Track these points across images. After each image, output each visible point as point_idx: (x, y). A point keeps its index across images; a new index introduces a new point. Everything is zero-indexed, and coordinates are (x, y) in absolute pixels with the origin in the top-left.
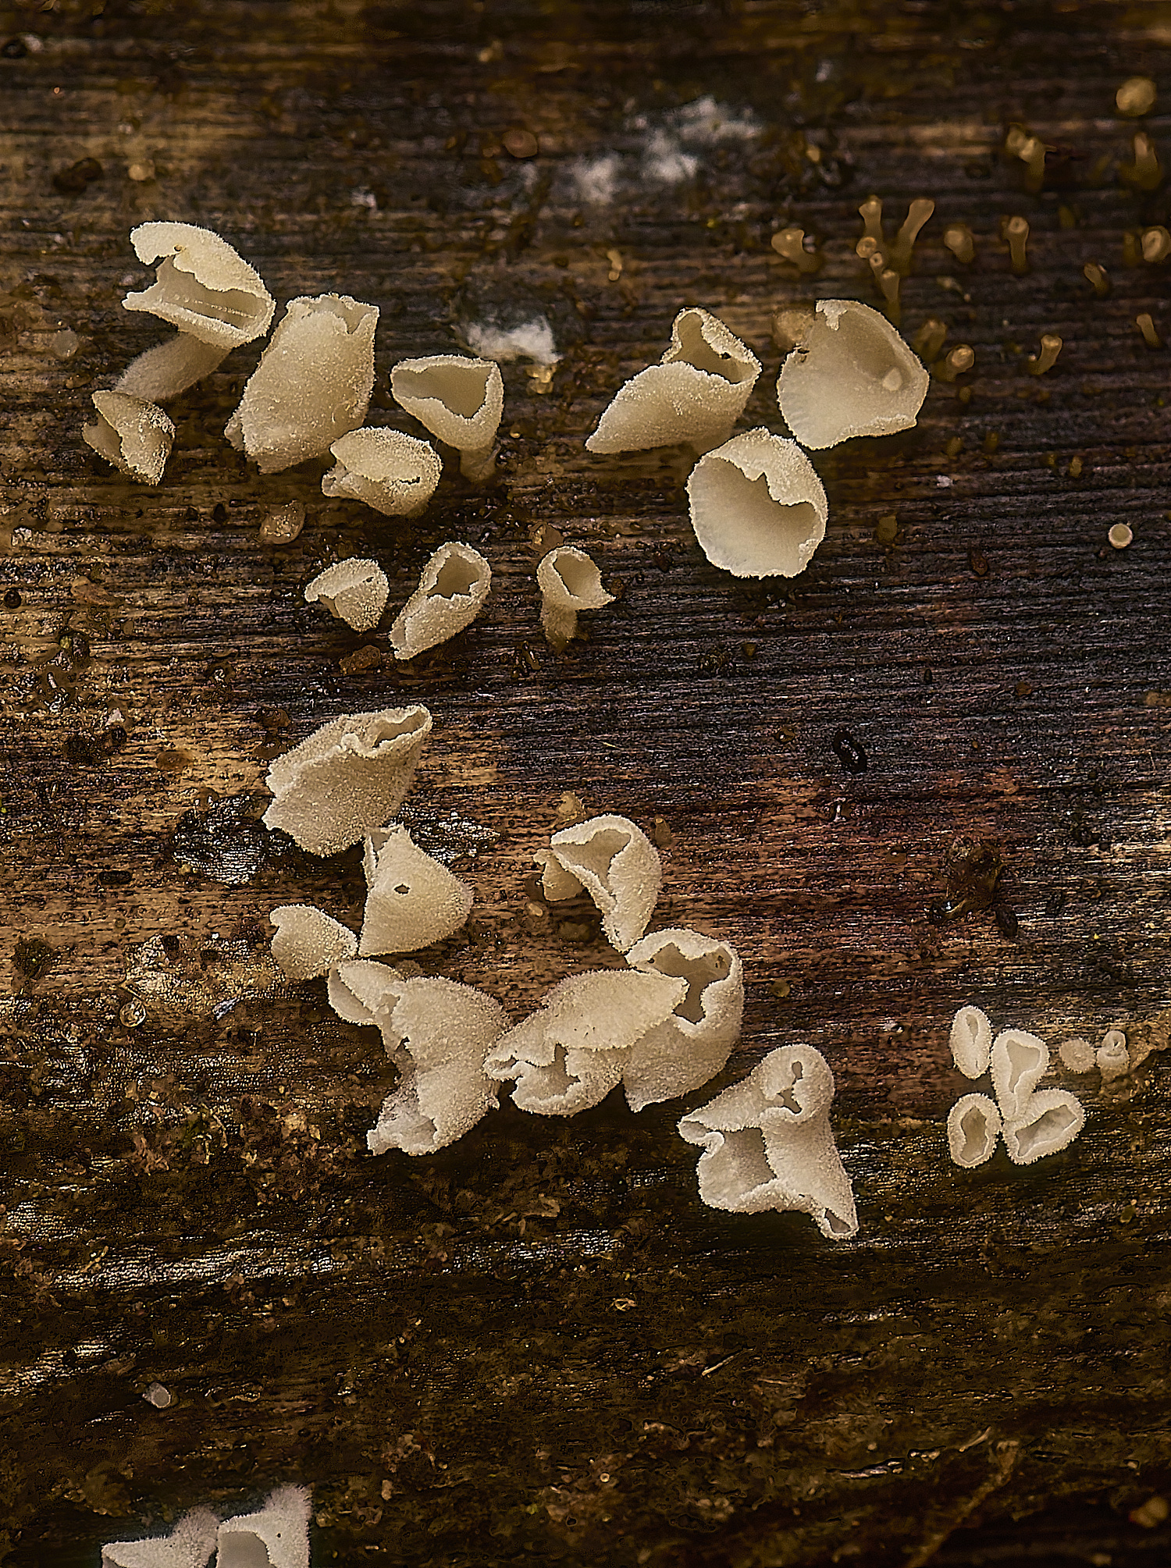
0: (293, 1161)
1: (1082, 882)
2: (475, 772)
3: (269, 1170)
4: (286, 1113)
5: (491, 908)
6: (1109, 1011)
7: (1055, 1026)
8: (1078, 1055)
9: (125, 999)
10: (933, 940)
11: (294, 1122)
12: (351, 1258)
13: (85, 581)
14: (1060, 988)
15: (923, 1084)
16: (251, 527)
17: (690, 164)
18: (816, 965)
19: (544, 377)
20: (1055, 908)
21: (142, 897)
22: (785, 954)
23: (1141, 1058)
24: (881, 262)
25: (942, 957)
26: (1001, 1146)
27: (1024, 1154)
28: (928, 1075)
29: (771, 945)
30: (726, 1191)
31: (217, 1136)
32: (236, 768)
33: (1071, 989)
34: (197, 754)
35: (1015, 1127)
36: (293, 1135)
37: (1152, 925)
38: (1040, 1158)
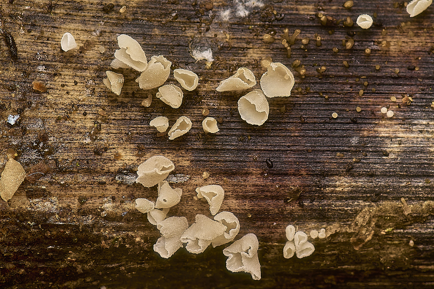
0: (137, 247)
1: (319, 195)
2: (185, 162)
3: (132, 248)
4: (136, 237)
5: (186, 194)
6: (322, 223)
7: (310, 226)
8: (314, 234)
9: (102, 210)
10: (284, 207)
11: (138, 239)
12: (149, 265)
13: (102, 110)
14: (311, 218)
15: (280, 236)
16: (140, 97)
17: (247, 13)
18: (257, 211)
19: (209, 65)
20: (312, 201)
21: (108, 187)
22: (251, 208)
23: (328, 235)
24: (287, 45)
25: (286, 210)
26: (295, 254)
27: (300, 256)
28: (280, 234)
29: (247, 205)
30: (232, 266)
31: (120, 242)
32: (132, 158)
33: (314, 218)
34: (123, 154)
35: (299, 251)
36: (137, 242)
37: (333, 206)
38: (304, 257)
